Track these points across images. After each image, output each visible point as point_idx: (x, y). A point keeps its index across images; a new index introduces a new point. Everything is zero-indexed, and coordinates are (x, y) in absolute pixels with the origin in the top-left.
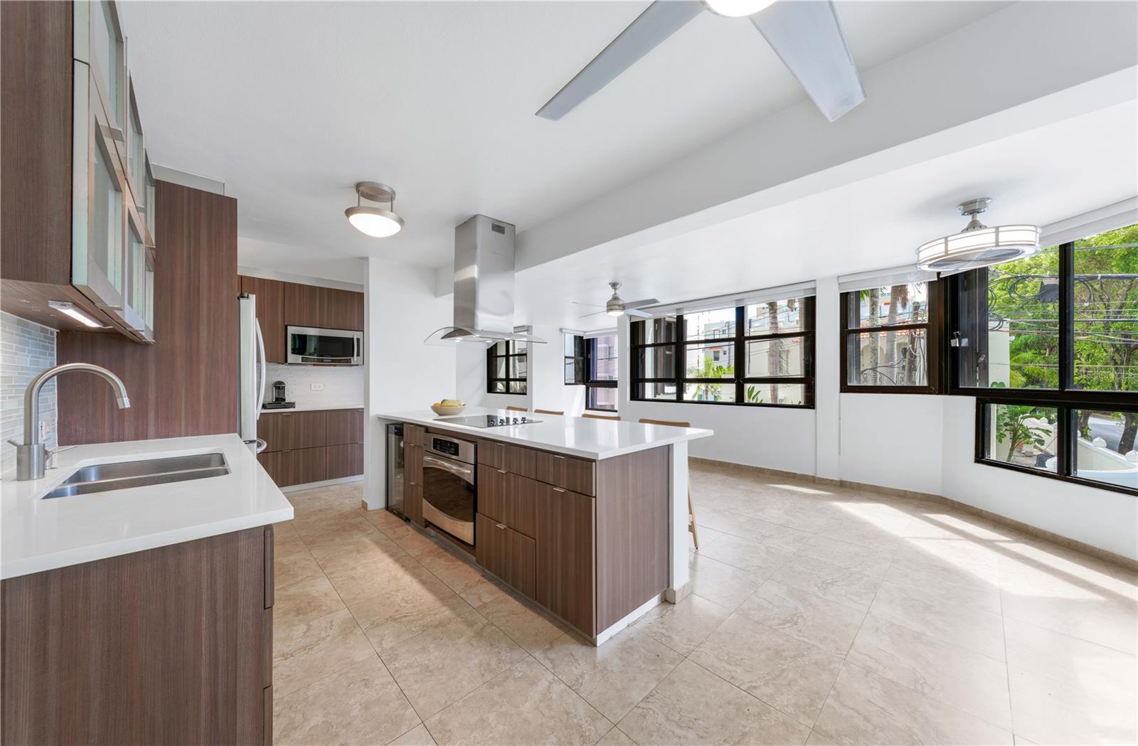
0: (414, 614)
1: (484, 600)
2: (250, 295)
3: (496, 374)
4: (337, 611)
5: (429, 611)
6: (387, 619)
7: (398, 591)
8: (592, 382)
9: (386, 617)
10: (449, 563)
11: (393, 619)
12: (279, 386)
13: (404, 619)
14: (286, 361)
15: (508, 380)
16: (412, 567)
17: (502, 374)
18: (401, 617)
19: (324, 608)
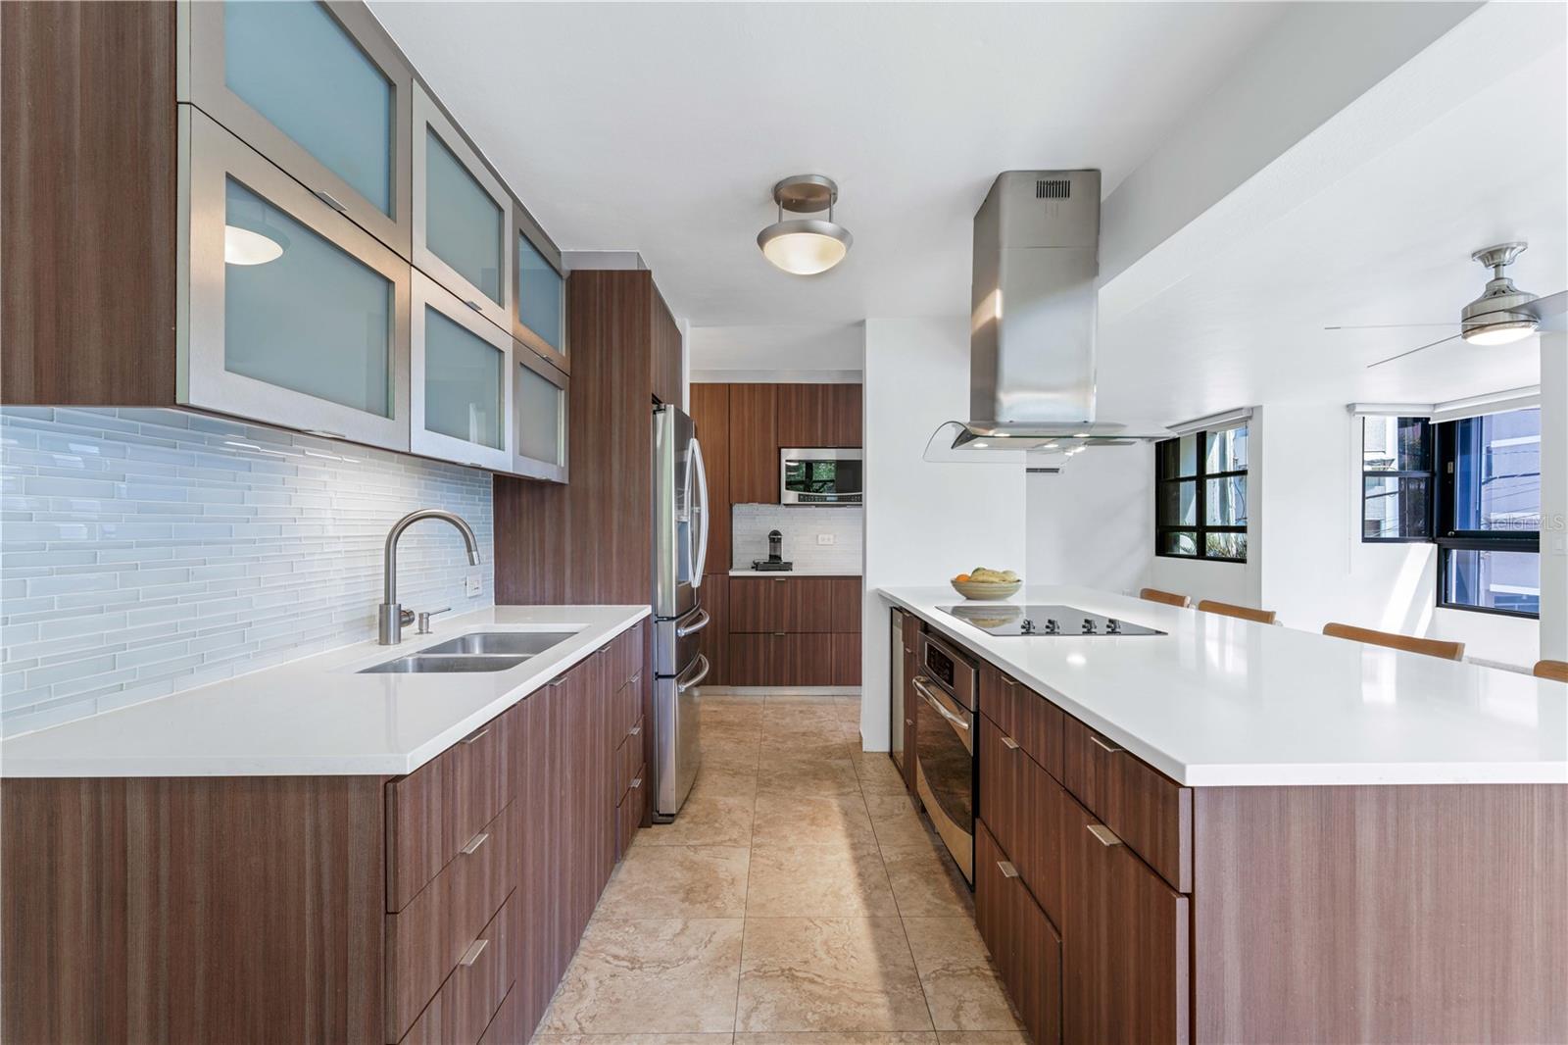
0: (827, 983)
1: (964, 1021)
2: (668, 406)
3: (1177, 518)
4: (730, 917)
5: (853, 990)
6: (783, 971)
7: (828, 921)
8: (1458, 535)
9: (784, 966)
10: (938, 902)
11: (790, 975)
12: (775, 538)
13: (807, 986)
14: (780, 502)
15: (1201, 530)
16: (874, 884)
17: (1189, 518)
18: (804, 979)
19: (718, 904)
